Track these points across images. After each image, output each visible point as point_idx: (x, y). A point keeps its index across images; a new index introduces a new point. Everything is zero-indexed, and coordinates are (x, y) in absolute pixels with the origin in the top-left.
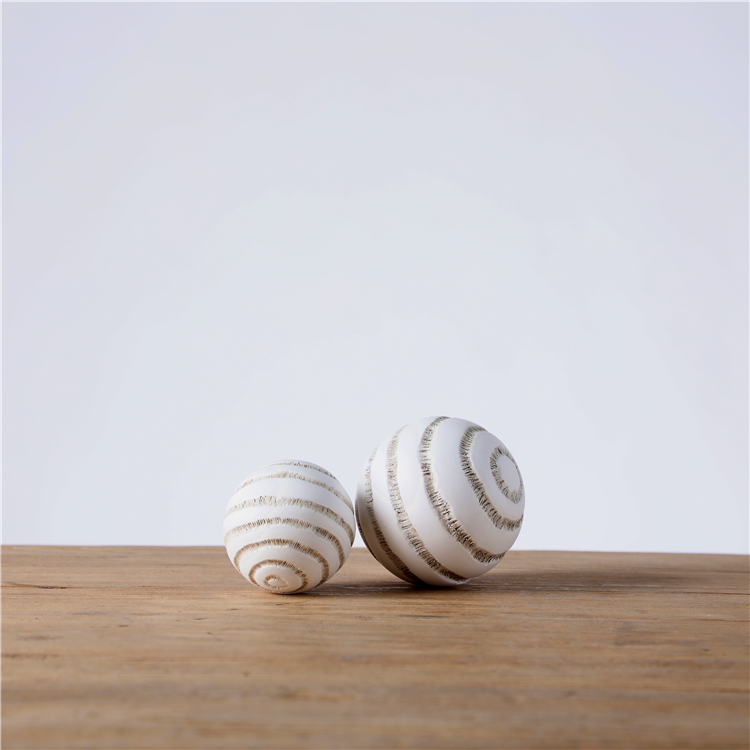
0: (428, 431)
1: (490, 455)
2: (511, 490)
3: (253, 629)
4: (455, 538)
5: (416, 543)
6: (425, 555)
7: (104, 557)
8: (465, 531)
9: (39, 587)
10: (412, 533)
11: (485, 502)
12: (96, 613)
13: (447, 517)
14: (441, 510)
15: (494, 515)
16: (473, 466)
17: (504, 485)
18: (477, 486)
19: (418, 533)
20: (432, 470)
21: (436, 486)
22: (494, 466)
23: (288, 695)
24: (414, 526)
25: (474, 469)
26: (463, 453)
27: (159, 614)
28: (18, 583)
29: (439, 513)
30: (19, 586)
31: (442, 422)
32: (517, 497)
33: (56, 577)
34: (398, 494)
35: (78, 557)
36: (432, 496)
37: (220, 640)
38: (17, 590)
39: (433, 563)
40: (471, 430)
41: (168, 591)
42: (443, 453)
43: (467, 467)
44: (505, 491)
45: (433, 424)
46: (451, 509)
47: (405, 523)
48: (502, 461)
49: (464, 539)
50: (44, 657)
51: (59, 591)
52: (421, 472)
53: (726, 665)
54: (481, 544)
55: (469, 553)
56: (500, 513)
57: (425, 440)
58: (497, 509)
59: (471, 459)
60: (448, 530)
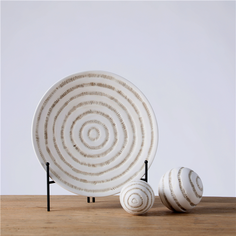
0: (180, 170)
1: (196, 178)
2: (201, 188)
4: (186, 199)
5: (175, 200)
6: (177, 203)
7: (58, 199)
8: (189, 197)
9: (45, 208)
10: (175, 197)
11: (194, 190)
13: (184, 193)
14: (183, 191)
15: (196, 194)
16: (192, 180)
17: (199, 186)
18: (193, 186)
19: (176, 197)
20: (181, 181)
21: (182, 185)
22: (197, 181)
24: (175, 195)
25: (192, 181)
26: (189, 177)
27: (78, 216)
28: (39, 207)
29: (182, 192)
31: (183, 169)
32: (202, 190)
34: (172, 186)
36: (181, 188)
37: (96, 223)
38: (39, 209)
39: (179, 205)
40: (191, 171)
41: (78, 209)
42: (184, 177)
43: (190, 181)
44: (199, 188)
45: (181, 169)
46: (186, 191)
47: (173, 194)
48: (198, 180)
49: (188, 199)
52: (178, 181)
53: (223, 230)
54: (192, 201)
55: (189, 203)
56: (198, 193)
57: (179, 173)
58: (197, 192)
59: (191, 179)
60: (184, 197)
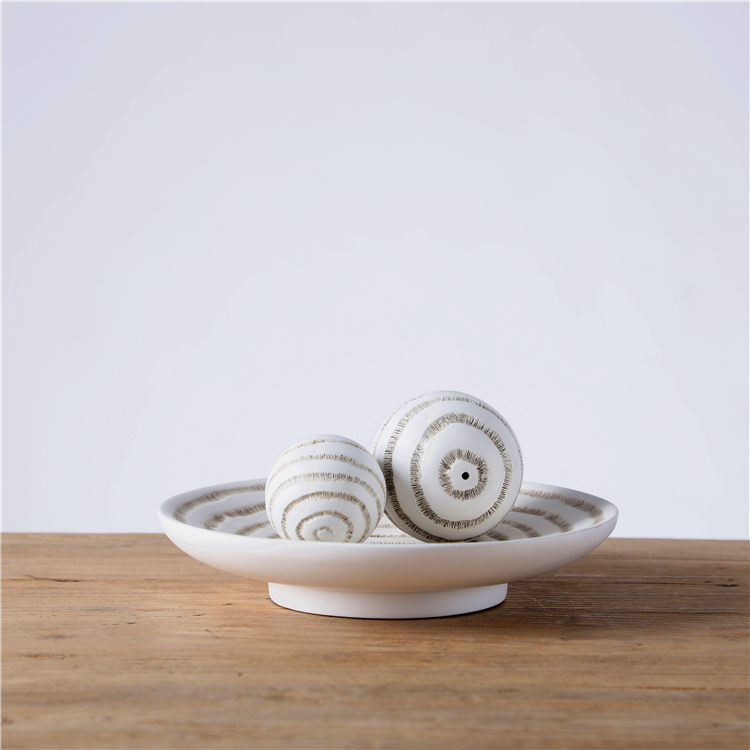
3: (245, 626)
7: (111, 547)
9: (54, 580)
12: (105, 609)
23: (277, 697)
27: (162, 610)
28: (35, 576)
30: (36, 579)
33: (68, 569)
35: (88, 547)
37: (217, 638)
38: (35, 584)
41: (169, 584)
50: (63, 657)
51: (72, 584)
53: (656, 661)
